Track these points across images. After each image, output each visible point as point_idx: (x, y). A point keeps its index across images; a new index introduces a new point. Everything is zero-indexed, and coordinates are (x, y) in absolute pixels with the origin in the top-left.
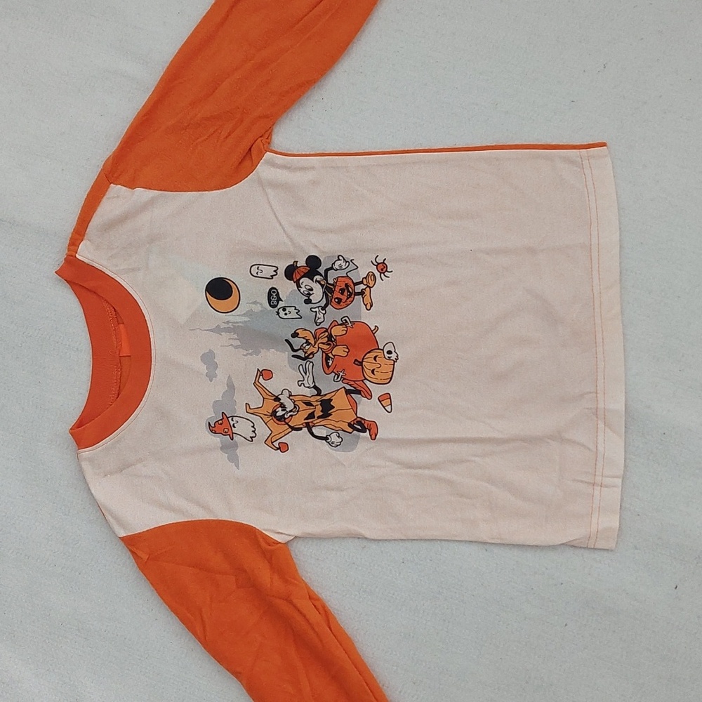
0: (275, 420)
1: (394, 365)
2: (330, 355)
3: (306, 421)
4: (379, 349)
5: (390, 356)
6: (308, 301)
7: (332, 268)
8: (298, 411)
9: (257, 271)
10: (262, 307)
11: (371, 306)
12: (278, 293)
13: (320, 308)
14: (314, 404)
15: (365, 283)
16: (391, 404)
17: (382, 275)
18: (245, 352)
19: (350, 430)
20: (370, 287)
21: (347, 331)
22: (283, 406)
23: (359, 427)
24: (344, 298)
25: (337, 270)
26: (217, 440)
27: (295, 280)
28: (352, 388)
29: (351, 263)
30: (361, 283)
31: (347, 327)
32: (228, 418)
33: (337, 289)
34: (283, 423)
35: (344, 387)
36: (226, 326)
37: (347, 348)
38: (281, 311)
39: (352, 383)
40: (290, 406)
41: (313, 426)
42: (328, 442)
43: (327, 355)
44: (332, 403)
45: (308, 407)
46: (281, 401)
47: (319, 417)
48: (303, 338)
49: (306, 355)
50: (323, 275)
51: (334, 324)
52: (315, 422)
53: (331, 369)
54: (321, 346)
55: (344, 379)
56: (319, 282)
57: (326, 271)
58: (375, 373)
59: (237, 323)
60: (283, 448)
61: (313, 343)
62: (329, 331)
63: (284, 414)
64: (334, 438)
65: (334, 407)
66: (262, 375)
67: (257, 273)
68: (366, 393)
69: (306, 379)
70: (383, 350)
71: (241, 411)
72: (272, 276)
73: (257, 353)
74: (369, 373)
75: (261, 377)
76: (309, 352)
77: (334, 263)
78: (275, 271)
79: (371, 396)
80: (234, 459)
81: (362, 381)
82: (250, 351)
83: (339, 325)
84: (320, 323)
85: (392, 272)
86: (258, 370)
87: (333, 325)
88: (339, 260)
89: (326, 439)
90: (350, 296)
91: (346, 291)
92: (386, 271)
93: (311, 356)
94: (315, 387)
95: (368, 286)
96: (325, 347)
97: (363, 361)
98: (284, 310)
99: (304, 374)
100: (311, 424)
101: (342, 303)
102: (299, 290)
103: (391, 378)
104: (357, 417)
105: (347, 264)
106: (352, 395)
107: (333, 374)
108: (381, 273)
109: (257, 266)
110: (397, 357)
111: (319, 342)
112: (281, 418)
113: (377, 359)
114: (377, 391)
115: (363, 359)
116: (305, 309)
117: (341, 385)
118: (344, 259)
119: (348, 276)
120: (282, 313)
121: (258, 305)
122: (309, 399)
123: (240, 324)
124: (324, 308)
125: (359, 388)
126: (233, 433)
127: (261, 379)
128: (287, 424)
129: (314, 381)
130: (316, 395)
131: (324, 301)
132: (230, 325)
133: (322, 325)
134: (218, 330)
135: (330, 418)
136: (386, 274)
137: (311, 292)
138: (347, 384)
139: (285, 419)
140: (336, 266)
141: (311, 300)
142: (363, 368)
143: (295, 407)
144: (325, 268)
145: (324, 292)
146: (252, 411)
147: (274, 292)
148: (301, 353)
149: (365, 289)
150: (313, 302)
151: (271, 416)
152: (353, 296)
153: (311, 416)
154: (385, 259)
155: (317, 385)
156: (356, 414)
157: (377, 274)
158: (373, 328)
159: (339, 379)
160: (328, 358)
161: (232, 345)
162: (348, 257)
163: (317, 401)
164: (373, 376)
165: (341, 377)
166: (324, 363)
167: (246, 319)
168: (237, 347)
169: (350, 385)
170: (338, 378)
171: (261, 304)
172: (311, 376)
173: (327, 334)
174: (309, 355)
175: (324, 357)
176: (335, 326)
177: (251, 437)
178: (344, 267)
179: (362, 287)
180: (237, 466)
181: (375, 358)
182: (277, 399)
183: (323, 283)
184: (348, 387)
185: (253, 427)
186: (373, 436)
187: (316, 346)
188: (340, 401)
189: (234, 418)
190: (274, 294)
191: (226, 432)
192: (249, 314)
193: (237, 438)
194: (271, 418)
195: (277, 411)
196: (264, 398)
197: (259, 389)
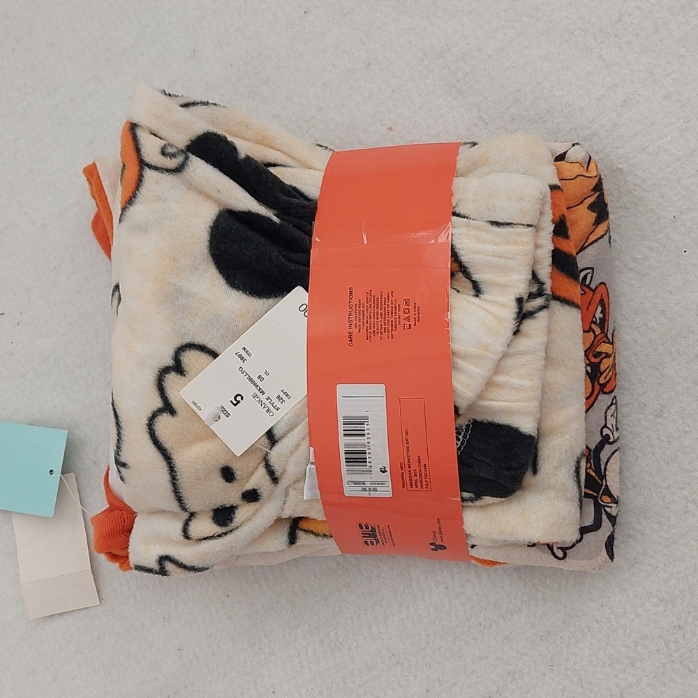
2: (598, 331)
43: (603, 332)
62: (597, 387)
107: (593, 286)
131: (604, 455)
170: (585, 277)
173: (602, 381)
183: (606, 499)
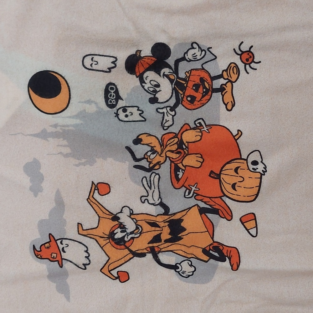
0: (113, 243)
1: (261, 178)
2: (180, 165)
3: (151, 245)
4: (241, 159)
5: (255, 167)
6: (153, 100)
7: (183, 59)
8: (141, 233)
9: (92, 62)
10: (98, 107)
11: (233, 106)
12: (117, 89)
13: (168, 109)
14: (162, 224)
15: (226, 77)
16: (256, 227)
17: (248, 66)
18: (77, 162)
19: (206, 258)
20: (232, 82)
21: (201, 136)
22: (123, 227)
23: (216, 254)
24: (198, 95)
25: (191, 61)
26: (43, 266)
27: (138, 74)
29: (208, 52)
30: (221, 76)
31: (201, 132)
32: (56, 241)
33: (190, 84)
34: (123, 247)
35: (197, 205)
36: (53, 130)
37: (202, 157)
38: (120, 111)
39: (208, 200)
40: (130, 226)
41: (159, 252)
42: (178, 272)
43: (176, 165)
44: (182, 224)
45: (153, 228)
46: (120, 221)
47: (166, 241)
48: (147, 145)
49: (151, 165)
50: (173, 67)
51: (186, 127)
52: (161, 247)
53: (181, 182)
54: (169, 154)
55: (198, 195)
56: (167, 76)
57: (177, 62)
58: (236, 187)
59: (68, 126)
60: (123, 277)
61: (160, 150)
62: (179, 136)
63: (124, 237)
64: (185, 267)
65: (185, 230)
66: (98, 189)
67: (91, 65)
68: (225, 212)
69: (150, 194)
70: (246, 160)
71: (72, 233)
72: (110, 69)
73: (91, 162)
74: (229, 188)
75: (96, 191)
76: (154, 162)
78: (113, 62)
79: (232, 216)
80: (64, 290)
81: (220, 197)
82: (83, 161)
83: (191, 129)
84: (169, 127)
85: (260, 62)
86: (93, 182)
87: (184, 129)
88: (193, 48)
89: (174, 267)
90: (206, 93)
91: (201, 87)
92: (253, 61)
93: (157, 167)
94: (162, 204)
95: (230, 81)
96: (174, 156)
97: (220, 174)
98: (125, 110)
99: (148, 188)
100: (156, 249)
101: (196, 103)
102: (143, 87)
103: (257, 195)
104: (214, 242)
105: (203, 52)
106: (208, 215)
107: (184, 189)
108: (245, 64)
109: (91, 57)
110: (265, 168)
111: (167, 149)
112: (120, 242)
113: (239, 170)
114: (238, 210)
115: (221, 171)
116: (150, 109)
117: (193, 202)
118: (199, 47)
119: (203, 69)
120: (122, 115)
121: (93, 104)
122: (154, 218)
123: (71, 128)
124: (173, 109)
125: (217, 207)
126: (62, 259)
127: (96, 195)
128: (127, 248)
129: (160, 197)
130: (164, 214)
131: (173, 102)
132: (58, 129)
133: (171, 129)
134: (43, 135)
135: (180, 242)
136: (253, 65)
137: (158, 89)
138: (201, 200)
139: (125, 242)
140: (189, 56)
141: (157, 98)
142: (220, 181)
143: (137, 228)
144: (175, 59)
145: (174, 89)
146: (85, 233)
147: (112, 89)
148: (144, 163)
149: (225, 85)
150: (160, 100)
151: (108, 238)
152: (210, 93)
153: (157, 239)
154: (252, 47)
155: (164, 201)
156: (212, 238)
157: (241, 66)
158: (235, 133)
159: (191, 195)
160: (177, 169)
161: (61, 153)
162: (205, 44)
163: (164, 221)
164: (233, 192)
165: (194, 193)
166: (173, 176)
167: (78, 121)
168: (66, 156)
169: (205, 203)
170: (189, 193)
171: (96, 103)
172: (157, 191)
173: (176, 140)
174: (155, 165)
175: (173, 168)
176: (187, 130)
177: (84, 265)
178: (198, 57)
179: (222, 81)
180: (68, 298)
181: (236, 170)
182: (115, 218)
184: (202, 205)
185: (86, 251)
186: (235, 266)
187: (163, 155)
188: (192, 222)
189: (64, 240)
190: (112, 91)
191: (53, 258)
192: (82, 115)
193: (66, 265)
194: (108, 241)
195: (115, 232)
196: (99, 217)
197: (94, 206)
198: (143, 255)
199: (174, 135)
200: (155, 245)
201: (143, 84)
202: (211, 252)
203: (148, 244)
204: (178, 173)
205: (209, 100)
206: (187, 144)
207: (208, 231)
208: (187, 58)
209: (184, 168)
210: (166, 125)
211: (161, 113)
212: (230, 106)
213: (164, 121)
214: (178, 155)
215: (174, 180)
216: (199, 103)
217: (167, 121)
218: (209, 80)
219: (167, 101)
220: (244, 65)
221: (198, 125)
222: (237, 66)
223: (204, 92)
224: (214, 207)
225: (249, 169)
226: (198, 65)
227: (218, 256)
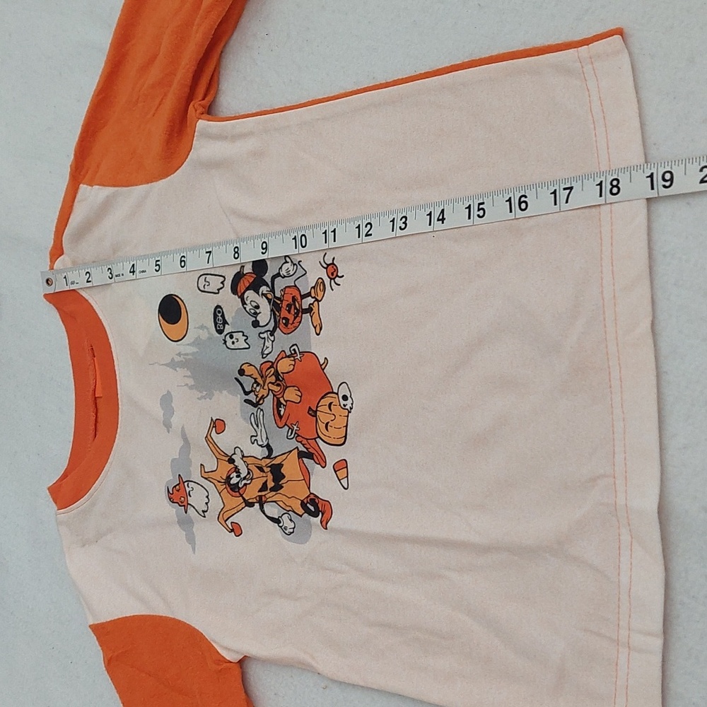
0: (229, 489)
1: (348, 416)
2: (282, 400)
3: (260, 494)
4: (332, 392)
5: (345, 403)
7: (278, 275)
8: (252, 479)
9: (204, 283)
10: (209, 333)
11: (321, 329)
12: (223, 313)
13: (268, 333)
14: (266, 470)
15: (313, 295)
16: (347, 477)
17: (332, 281)
18: (200, 395)
20: (318, 302)
21: (294, 366)
22: (237, 470)
23: (312, 508)
24: (291, 317)
25: (285, 277)
26: (174, 511)
27: (239, 294)
28: (305, 450)
29: (299, 266)
30: (309, 295)
31: (294, 360)
32: (184, 483)
33: (285, 303)
34: (237, 494)
35: (297, 448)
37: (300, 391)
38: (228, 338)
39: (304, 442)
40: (244, 473)
41: (266, 502)
42: (281, 527)
43: (278, 399)
44: (282, 470)
45: (261, 474)
46: (235, 464)
47: (271, 490)
48: (250, 376)
49: (257, 399)
50: (270, 284)
51: (283, 356)
52: (267, 496)
53: (284, 420)
54: (270, 387)
55: (298, 436)
56: (265, 295)
57: (273, 278)
58: (329, 427)
59: (188, 355)
60: (236, 530)
61: (261, 382)
62: (275, 366)
63: (238, 483)
64: (285, 521)
65: (284, 477)
67: (204, 286)
68: (319, 457)
69: (259, 434)
70: (337, 394)
71: (196, 475)
72: (219, 290)
73: (210, 396)
74: (322, 426)
75: (214, 429)
76: (260, 396)
77: (281, 268)
78: (222, 283)
79: (326, 462)
80: (191, 539)
81: (315, 439)
82: (204, 393)
83: (286, 357)
84: (268, 354)
85: (343, 276)
87: (280, 357)
88: (286, 262)
89: (278, 521)
90: (297, 314)
91: (293, 307)
92: (337, 276)
93: (261, 402)
94: (268, 446)
95: (317, 300)
96: (276, 389)
97: (317, 410)
98: (231, 337)
99: (255, 426)
100: (263, 499)
101: (289, 325)
102: (245, 308)
103: (346, 437)
104: (311, 494)
105: (295, 267)
106: (304, 459)
107: (287, 428)
108: (331, 279)
109: (204, 277)
110: (352, 404)
111: (268, 381)
112: (235, 488)
113: (332, 407)
114: (332, 454)
115: (317, 407)
116: (253, 334)
117: (294, 444)
118: (292, 262)
119: (295, 286)
120: (229, 341)
121: (205, 330)
122: (259, 462)
123: (190, 357)
124: (272, 333)
125: (312, 450)
126: (188, 504)
128: (241, 496)
129: (267, 438)
130: (267, 457)
131: (272, 323)
132: (182, 358)
133: (269, 358)
134: (173, 365)
135: (281, 491)
136: (337, 279)
137: (258, 311)
138: (301, 442)
139: (239, 488)
140: (284, 271)
141: (258, 321)
142: (317, 419)
143: (249, 473)
144: (272, 275)
145: (272, 310)
146: (206, 476)
147: (219, 312)
148: (252, 397)
149: (312, 304)
150: (261, 324)
151: (225, 483)
152: (300, 315)
153: (264, 486)
154: (334, 259)
155: (270, 443)
156: (309, 488)
157: (327, 280)
159: (293, 436)
160: (279, 404)
161: (187, 385)
162: (296, 258)
163: (267, 466)
164: (326, 433)
165: (295, 433)
166: (276, 412)
167: (194, 349)
168: (191, 388)
169: (303, 445)
170: (291, 434)
172: (263, 429)
173: (273, 370)
174: (260, 399)
175: (275, 403)
176: (282, 358)
177: (204, 512)
178: (291, 273)
179: (310, 300)
180: (194, 549)
181: (330, 406)
182: (231, 461)
183: (269, 296)
185: (207, 497)
186: (325, 523)
187: (266, 387)
188: (291, 468)
189: (190, 483)
190: (220, 315)
191: (182, 502)
192: (197, 342)
193: (190, 510)
194: (224, 486)
195: (231, 476)
196: (217, 459)
197: (211, 445)
198: (251, 505)
199: (271, 364)
200: (263, 493)
201: (245, 306)
202: (308, 505)
203: (259, 491)
204: (280, 409)
205: (300, 322)
206: (282, 375)
207: (304, 479)
208: (281, 273)
209: (285, 403)
210: (266, 352)
211: (262, 338)
212: (319, 329)
213: (265, 348)
214: (279, 388)
215: (278, 418)
216: (292, 327)
217: (267, 348)
218: (299, 298)
219: (267, 324)
220: (329, 280)
221: (293, 352)
222: (323, 282)
223: (295, 313)
224: (309, 450)
225: (340, 405)
226: (290, 282)
227: (313, 510)
